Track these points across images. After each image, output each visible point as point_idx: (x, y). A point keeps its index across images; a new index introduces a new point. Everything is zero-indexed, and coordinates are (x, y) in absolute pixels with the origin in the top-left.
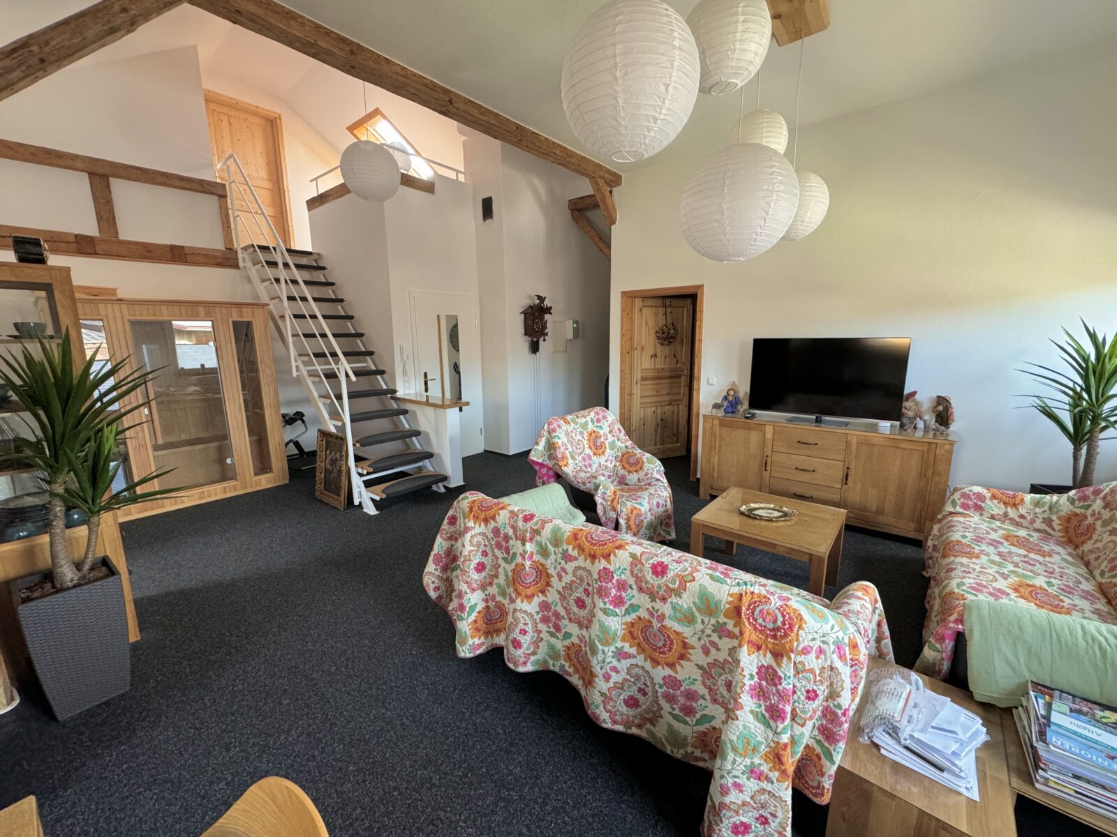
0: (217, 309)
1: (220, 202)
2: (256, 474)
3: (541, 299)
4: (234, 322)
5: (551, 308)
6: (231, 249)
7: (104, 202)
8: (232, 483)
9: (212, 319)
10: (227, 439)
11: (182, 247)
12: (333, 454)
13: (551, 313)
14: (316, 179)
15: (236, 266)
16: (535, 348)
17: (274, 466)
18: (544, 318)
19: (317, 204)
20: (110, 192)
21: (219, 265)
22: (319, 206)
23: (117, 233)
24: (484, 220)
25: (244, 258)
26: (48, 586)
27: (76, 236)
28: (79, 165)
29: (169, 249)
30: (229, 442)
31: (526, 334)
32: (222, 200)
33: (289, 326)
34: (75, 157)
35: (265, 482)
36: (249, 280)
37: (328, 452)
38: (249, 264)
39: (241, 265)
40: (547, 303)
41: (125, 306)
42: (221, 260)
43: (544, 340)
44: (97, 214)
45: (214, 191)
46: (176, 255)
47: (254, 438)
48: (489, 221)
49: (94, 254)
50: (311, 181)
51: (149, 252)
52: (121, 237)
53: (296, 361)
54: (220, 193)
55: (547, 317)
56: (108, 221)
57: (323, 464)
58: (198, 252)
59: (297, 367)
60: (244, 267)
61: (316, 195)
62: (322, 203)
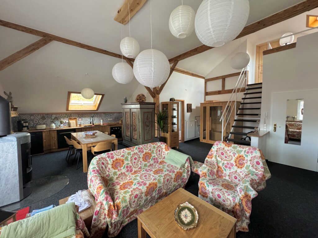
21: (242, 91)
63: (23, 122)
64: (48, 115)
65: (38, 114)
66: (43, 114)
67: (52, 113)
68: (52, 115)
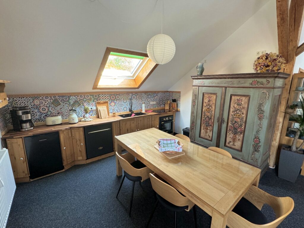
26: (289, 149)
63: (20, 113)
64: (63, 96)
65: (47, 96)
66: (54, 95)
67: (69, 93)
68: (69, 97)
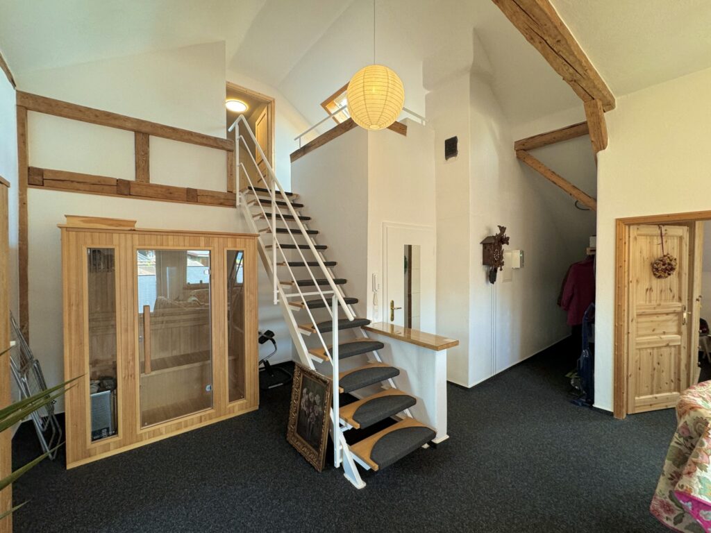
0: (216, 240)
1: (228, 156)
2: (231, 400)
3: (503, 229)
4: (228, 251)
5: (508, 238)
6: (232, 192)
7: (143, 154)
8: (209, 411)
9: (210, 248)
10: (209, 359)
11: (196, 190)
12: (311, 394)
13: (508, 244)
14: (299, 137)
15: (234, 206)
16: (492, 277)
17: (247, 392)
18: (501, 247)
19: (300, 155)
20: (148, 146)
21: (221, 204)
22: (302, 156)
23: (149, 178)
24: (447, 159)
25: (240, 199)
27: (117, 180)
28: (129, 125)
29: (185, 192)
30: (209, 362)
31: (484, 264)
32: (230, 153)
33: (274, 256)
34: (126, 119)
35: (238, 408)
36: (242, 216)
37: (305, 390)
38: (244, 203)
39: (238, 204)
40: (507, 234)
41: (137, 236)
42: (222, 201)
43: (501, 270)
44: (136, 163)
45: (224, 146)
46: (191, 196)
47: (231, 358)
48: (452, 159)
49: (129, 195)
50: (296, 139)
51: (171, 193)
52: (151, 182)
53: (278, 289)
54: (229, 148)
55: (504, 247)
56: (144, 169)
57: (298, 402)
58: (207, 194)
59: (278, 294)
60: (240, 205)
61: (299, 148)
62: (304, 154)
